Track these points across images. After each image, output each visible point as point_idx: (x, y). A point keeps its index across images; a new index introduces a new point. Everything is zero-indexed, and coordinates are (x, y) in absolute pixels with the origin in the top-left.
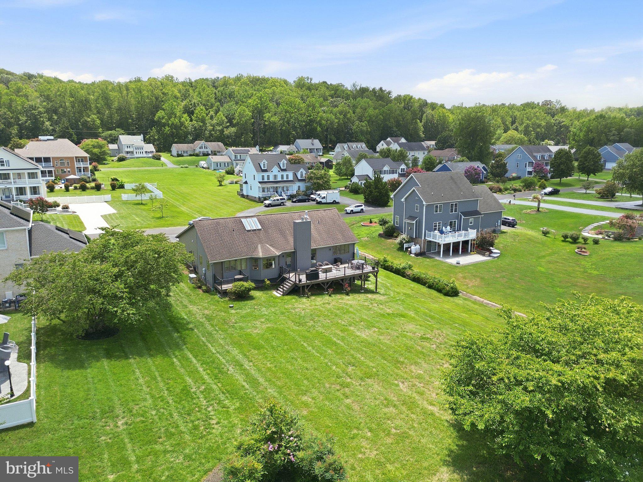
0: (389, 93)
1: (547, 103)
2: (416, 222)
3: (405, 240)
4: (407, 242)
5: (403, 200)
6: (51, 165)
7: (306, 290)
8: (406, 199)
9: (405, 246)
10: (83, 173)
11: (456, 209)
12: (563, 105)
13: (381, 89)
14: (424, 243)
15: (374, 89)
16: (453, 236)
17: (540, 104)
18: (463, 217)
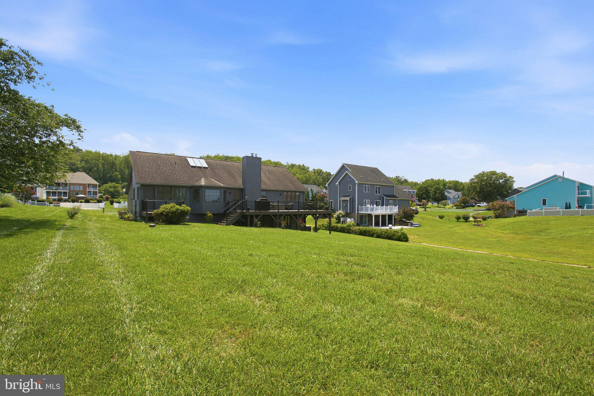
0: (308, 168)
1: (397, 177)
2: (350, 199)
3: (341, 214)
4: (343, 216)
5: (337, 183)
6: (67, 189)
7: (255, 220)
8: (339, 183)
9: (342, 219)
10: (92, 195)
11: (379, 191)
12: (406, 179)
13: (303, 165)
14: (358, 217)
15: (299, 165)
16: (382, 209)
17: (393, 178)
18: (385, 198)
